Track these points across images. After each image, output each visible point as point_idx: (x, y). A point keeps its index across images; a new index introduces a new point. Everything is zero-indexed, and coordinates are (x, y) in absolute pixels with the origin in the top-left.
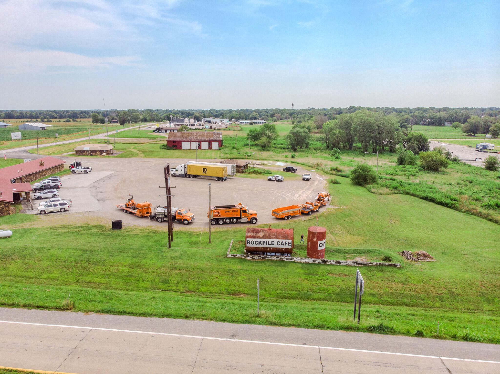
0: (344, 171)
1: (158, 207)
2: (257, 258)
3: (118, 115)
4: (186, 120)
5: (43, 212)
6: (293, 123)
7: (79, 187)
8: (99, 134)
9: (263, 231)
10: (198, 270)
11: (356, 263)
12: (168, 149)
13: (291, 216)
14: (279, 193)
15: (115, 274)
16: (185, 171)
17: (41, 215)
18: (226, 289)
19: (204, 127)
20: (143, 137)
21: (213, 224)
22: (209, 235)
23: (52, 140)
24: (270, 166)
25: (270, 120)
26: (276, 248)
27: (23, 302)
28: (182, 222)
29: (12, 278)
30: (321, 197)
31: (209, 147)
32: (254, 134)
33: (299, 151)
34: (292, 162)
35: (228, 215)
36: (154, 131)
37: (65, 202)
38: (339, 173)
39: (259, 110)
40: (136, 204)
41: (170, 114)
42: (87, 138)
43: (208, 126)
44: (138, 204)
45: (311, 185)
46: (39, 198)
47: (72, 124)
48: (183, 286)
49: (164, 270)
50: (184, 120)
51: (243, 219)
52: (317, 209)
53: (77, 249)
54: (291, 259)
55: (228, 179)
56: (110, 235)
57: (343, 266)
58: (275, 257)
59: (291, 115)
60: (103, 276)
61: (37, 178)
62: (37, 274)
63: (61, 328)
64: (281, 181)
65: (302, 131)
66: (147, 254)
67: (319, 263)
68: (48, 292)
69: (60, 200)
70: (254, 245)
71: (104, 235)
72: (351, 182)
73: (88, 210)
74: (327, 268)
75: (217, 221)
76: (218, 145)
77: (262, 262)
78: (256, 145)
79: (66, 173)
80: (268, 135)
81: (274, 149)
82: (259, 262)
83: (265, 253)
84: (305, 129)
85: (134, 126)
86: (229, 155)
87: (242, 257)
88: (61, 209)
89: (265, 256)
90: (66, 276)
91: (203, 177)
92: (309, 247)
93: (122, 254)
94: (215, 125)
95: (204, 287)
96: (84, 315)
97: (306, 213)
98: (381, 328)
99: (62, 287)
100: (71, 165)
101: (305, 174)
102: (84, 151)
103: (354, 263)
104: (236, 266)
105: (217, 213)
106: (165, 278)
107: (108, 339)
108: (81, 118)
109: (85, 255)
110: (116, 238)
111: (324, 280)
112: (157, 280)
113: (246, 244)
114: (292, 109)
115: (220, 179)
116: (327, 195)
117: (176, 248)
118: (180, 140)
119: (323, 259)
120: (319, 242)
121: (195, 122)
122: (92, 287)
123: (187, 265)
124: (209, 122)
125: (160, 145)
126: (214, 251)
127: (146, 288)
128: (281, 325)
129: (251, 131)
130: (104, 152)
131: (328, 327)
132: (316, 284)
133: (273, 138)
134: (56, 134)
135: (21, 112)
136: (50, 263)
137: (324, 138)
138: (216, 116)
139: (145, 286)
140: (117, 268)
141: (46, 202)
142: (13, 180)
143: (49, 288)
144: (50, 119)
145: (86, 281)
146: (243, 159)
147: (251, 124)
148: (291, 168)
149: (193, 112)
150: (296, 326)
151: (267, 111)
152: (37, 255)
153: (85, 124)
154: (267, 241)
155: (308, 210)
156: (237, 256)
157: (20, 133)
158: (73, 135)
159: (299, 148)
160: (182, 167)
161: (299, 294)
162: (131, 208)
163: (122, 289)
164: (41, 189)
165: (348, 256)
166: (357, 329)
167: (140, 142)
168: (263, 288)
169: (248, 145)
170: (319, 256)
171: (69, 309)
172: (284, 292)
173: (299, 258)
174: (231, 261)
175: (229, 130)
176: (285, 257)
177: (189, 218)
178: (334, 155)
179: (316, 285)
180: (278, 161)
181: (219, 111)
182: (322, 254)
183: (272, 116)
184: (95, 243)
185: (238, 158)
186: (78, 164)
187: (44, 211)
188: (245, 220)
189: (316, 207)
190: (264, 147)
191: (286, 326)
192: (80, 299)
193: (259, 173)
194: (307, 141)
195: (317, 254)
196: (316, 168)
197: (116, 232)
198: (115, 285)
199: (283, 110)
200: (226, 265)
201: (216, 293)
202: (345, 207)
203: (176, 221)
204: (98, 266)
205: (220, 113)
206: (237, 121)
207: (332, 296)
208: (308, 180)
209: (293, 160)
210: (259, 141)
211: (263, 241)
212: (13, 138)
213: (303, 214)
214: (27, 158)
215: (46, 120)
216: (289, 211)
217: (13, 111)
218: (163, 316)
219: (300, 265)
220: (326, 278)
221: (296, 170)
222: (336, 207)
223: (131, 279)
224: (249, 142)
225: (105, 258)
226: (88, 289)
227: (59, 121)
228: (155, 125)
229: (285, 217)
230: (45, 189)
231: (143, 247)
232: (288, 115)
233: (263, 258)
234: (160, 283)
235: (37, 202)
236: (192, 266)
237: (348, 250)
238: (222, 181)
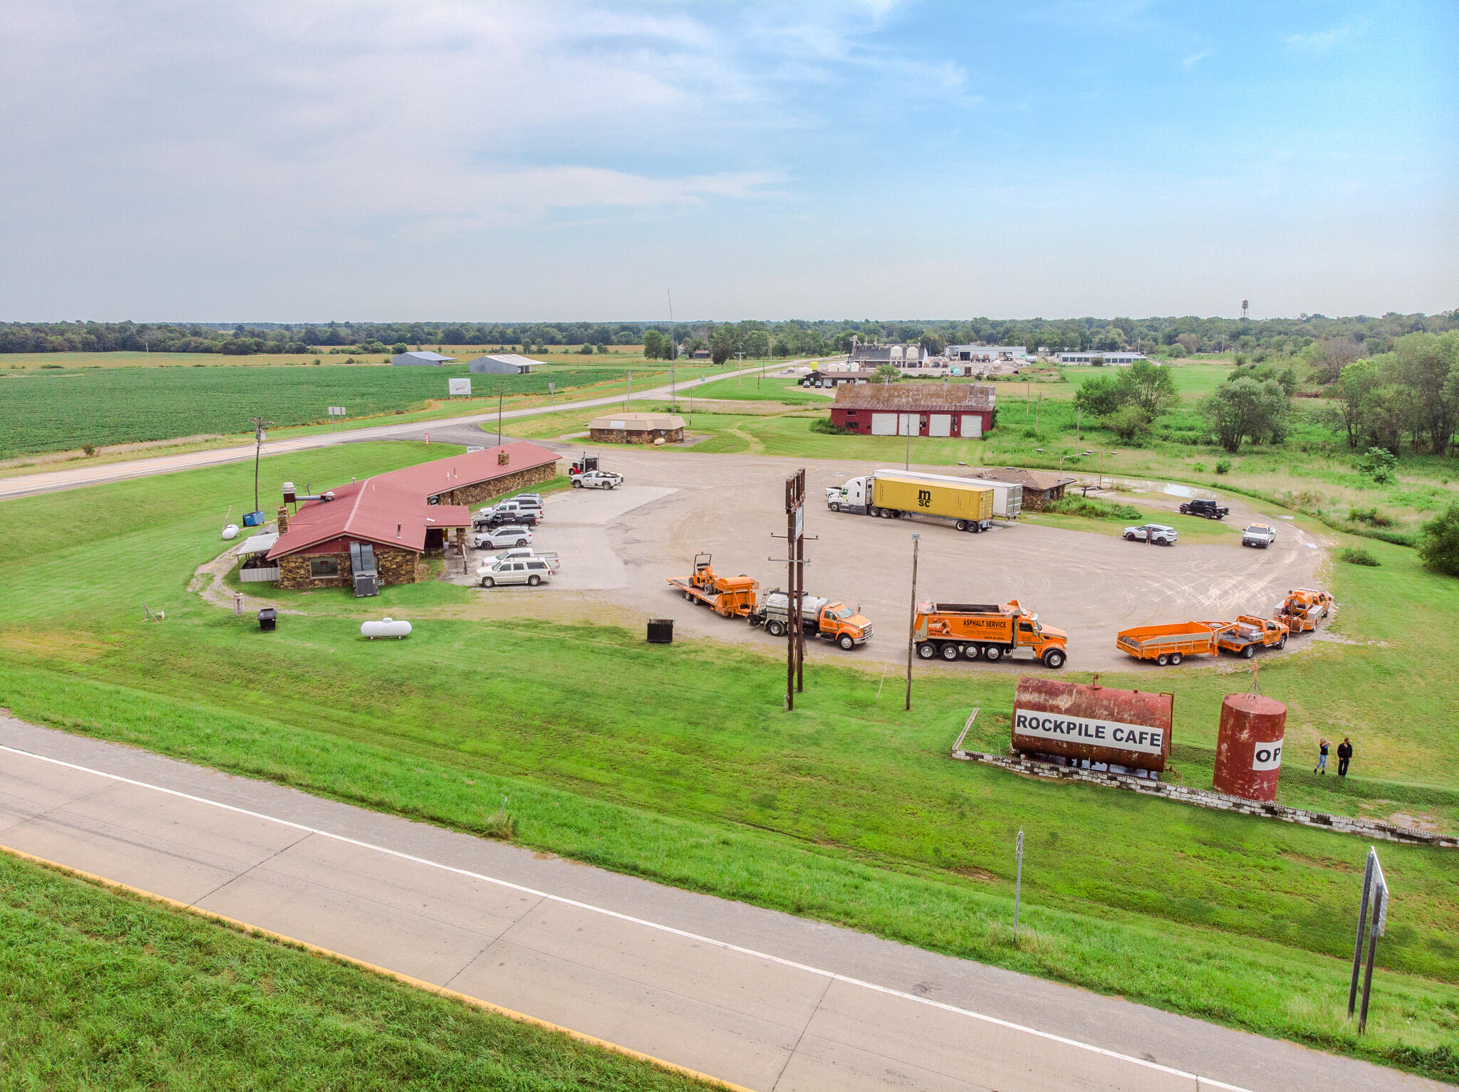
0: (1398, 525)
1: (772, 593)
2: (1044, 770)
3: (712, 337)
4: (896, 351)
5: (488, 583)
6: (1240, 362)
7: (585, 525)
8: (656, 386)
9: (1070, 693)
10: (861, 783)
11: (1393, 832)
12: (832, 433)
13: (1180, 654)
14: (1155, 580)
15: (637, 762)
16: (868, 496)
17: (484, 589)
18: (937, 851)
19: (947, 371)
20: (770, 399)
21: (926, 656)
22: (906, 686)
23: (542, 399)
24: (1140, 495)
25: (1163, 352)
26: (1108, 749)
27: (401, 802)
28: (834, 640)
29: (396, 740)
30: (1296, 603)
31: (953, 429)
32: (1097, 393)
33: (1244, 453)
34: (1215, 486)
35: (973, 632)
36: (801, 382)
37: (542, 559)
38: (1381, 531)
39: (1127, 320)
40: (716, 579)
41: (852, 335)
42: (624, 398)
43: (958, 367)
44: (721, 580)
45: (1268, 562)
46: (486, 546)
47: (596, 360)
48: (813, 821)
49: (767, 770)
50: (889, 350)
51: (1019, 649)
52: (1277, 640)
53: (551, 686)
54: (1158, 789)
55: (995, 528)
56: (639, 656)
57: (1340, 834)
58: (1105, 777)
59: (1235, 336)
60: (605, 764)
61: (490, 495)
62: (453, 739)
63: (475, 880)
64: (1168, 544)
65: (1261, 387)
66: (725, 718)
67: (1253, 813)
68: (468, 786)
69: (532, 554)
70: (1039, 733)
71: (625, 656)
72: (1420, 562)
73: (596, 586)
74: (1281, 832)
75: (938, 648)
76: (979, 426)
77: (1059, 787)
78: (1104, 428)
79: (559, 485)
80: (1143, 397)
81: (1159, 441)
82: (1053, 785)
83: (1075, 762)
84: (1272, 382)
85: (751, 366)
86: (1011, 456)
87: (999, 764)
88: (531, 578)
89: (1072, 769)
90: (516, 752)
91: (919, 517)
92: (1223, 759)
93: (662, 711)
94: (981, 365)
95: (871, 834)
96: (535, 857)
97: (1235, 649)
98: (1440, 1060)
99: (504, 779)
100: (575, 465)
101: (1254, 525)
102: (610, 431)
103: (1383, 829)
104: (976, 788)
105: (939, 626)
106: (766, 792)
107: (580, 930)
108: (619, 343)
109: (569, 702)
110: (653, 667)
111: (1262, 868)
112: (744, 794)
113: (1013, 726)
114: (1242, 320)
115: (969, 526)
116: (1322, 598)
117: (808, 713)
118: (869, 407)
119: (1270, 803)
120: (1259, 746)
121: (921, 356)
122: (574, 791)
123: (831, 766)
124: (965, 356)
125: (812, 420)
126: (916, 734)
127: (712, 813)
128: (1080, 984)
129: (1090, 386)
130: (661, 436)
131: (1242, 1022)
132: (1234, 877)
133: (1158, 407)
134: (550, 385)
135: (480, 329)
136: (483, 714)
137: (1340, 412)
138: (991, 340)
139: (710, 807)
140: (642, 748)
141: (498, 558)
142: (434, 496)
143: (471, 776)
144: (545, 347)
145: (564, 772)
146: (1053, 468)
147: (1098, 363)
148: (1209, 504)
149: (920, 326)
150: (1131, 995)
151: (1153, 324)
152: (459, 688)
153: (625, 361)
154: (1081, 725)
155: (1244, 643)
156: (982, 757)
157: (468, 381)
158: (590, 389)
159: (1246, 442)
160: (859, 483)
161: (1171, 902)
162: (703, 589)
163: (649, 807)
164: (492, 524)
165: (1366, 805)
166: (1348, 1048)
167: (759, 412)
168: (1053, 866)
169: (1074, 427)
170: (1256, 790)
171: (501, 837)
172: (1119, 886)
173: (1185, 790)
174: (965, 770)
175: (1024, 380)
176: (1139, 782)
177: (855, 631)
178: (1369, 469)
179: (1231, 880)
180: (1170, 479)
181: (1002, 323)
182: (1265, 785)
183: (1170, 340)
184: (599, 674)
185: (1038, 467)
186: (591, 464)
187: (491, 579)
188: (1027, 653)
189: (1275, 635)
190: (1127, 436)
191: (1097, 991)
192: (535, 817)
193: (1097, 515)
194: (1276, 419)
195: (1247, 782)
196: (1296, 508)
197: (657, 651)
198: (632, 794)
199: (1210, 321)
200: (945, 781)
201: (904, 857)
202: (1383, 644)
203: (818, 635)
204: (596, 737)
205: (1002, 329)
206: (1052, 353)
207: (1284, 926)
208: (1261, 546)
209: (1220, 480)
210: (1114, 415)
211: (1069, 724)
212: (452, 392)
213: (1225, 651)
214: (474, 443)
215: (534, 348)
216: (1175, 638)
217: (463, 325)
218: (734, 895)
219: (1185, 812)
220: (1271, 863)
221: (1226, 511)
222: (1350, 642)
223: (675, 781)
224: (1080, 418)
225: (618, 717)
226: (564, 794)
227: (566, 352)
228: (804, 366)
229: (1162, 655)
230: (503, 523)
231: (718, 697)
232: (1224, 338)
233: (1065, 775)
234: (750, 806)
235: (480, 554)
236: (846, 768)
237: (1368, 784)
238: (976, 531)
